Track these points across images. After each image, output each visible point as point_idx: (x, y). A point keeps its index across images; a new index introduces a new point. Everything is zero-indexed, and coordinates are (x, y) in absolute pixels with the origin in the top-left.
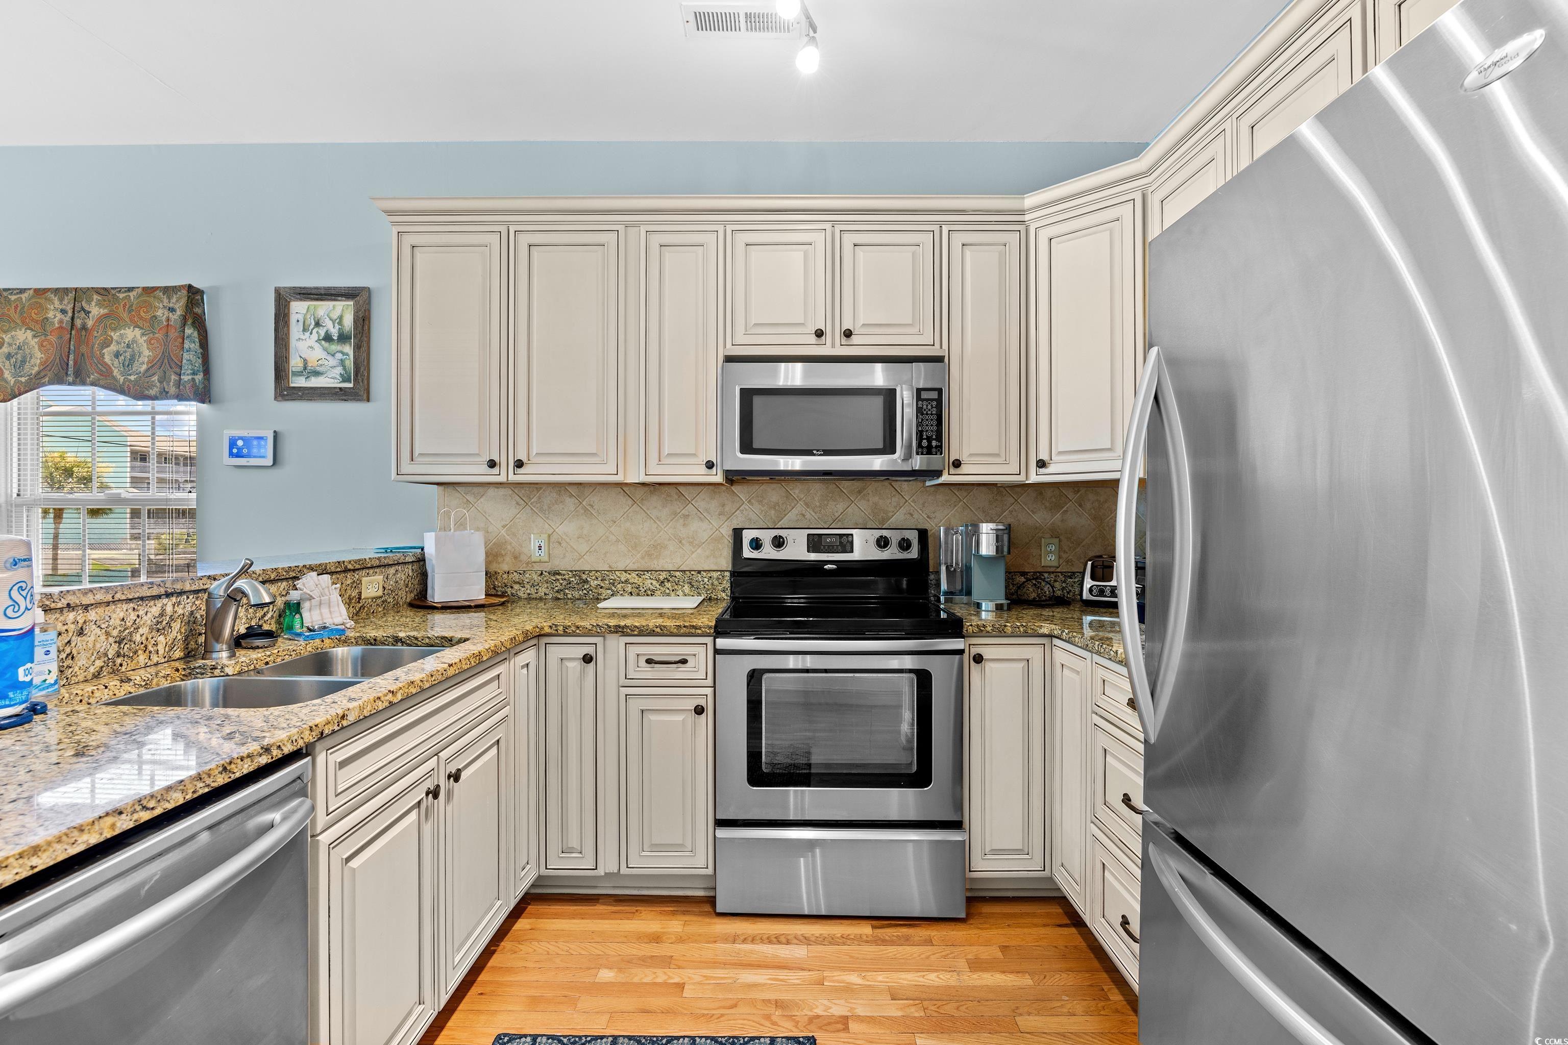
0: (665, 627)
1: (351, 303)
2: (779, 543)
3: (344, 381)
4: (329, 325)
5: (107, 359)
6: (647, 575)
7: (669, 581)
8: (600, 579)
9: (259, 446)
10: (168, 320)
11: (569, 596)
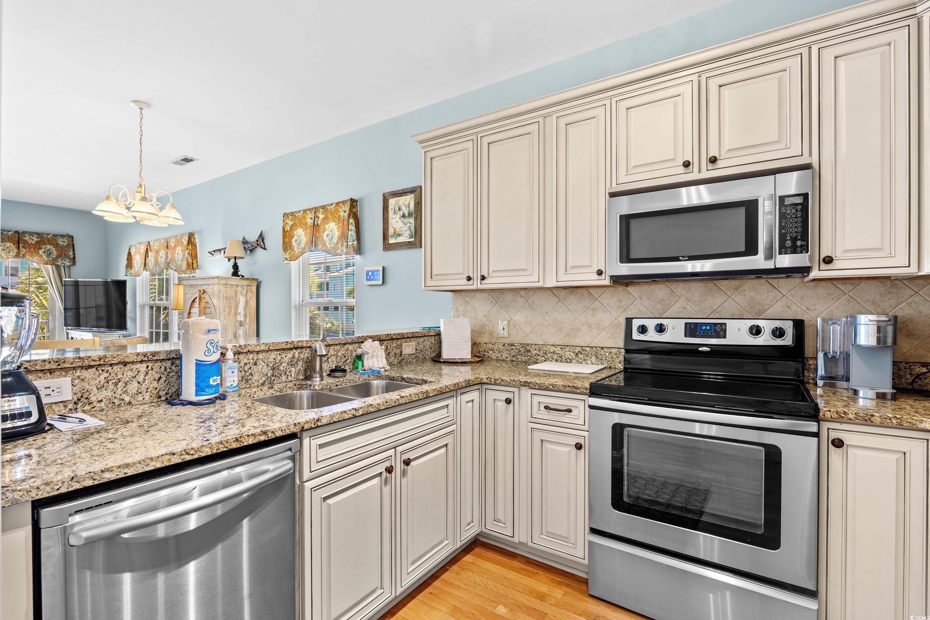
0: (555, 385)
1: (413, 195)
2: (660, 329)
3: (410, 238)
4: (404, 209)
5: (325, 238)
6: (567, 349)
7: (581, 353)
8: (537, 350)
9: (377, 275)
10: (344, 216)
11: (520, 360)
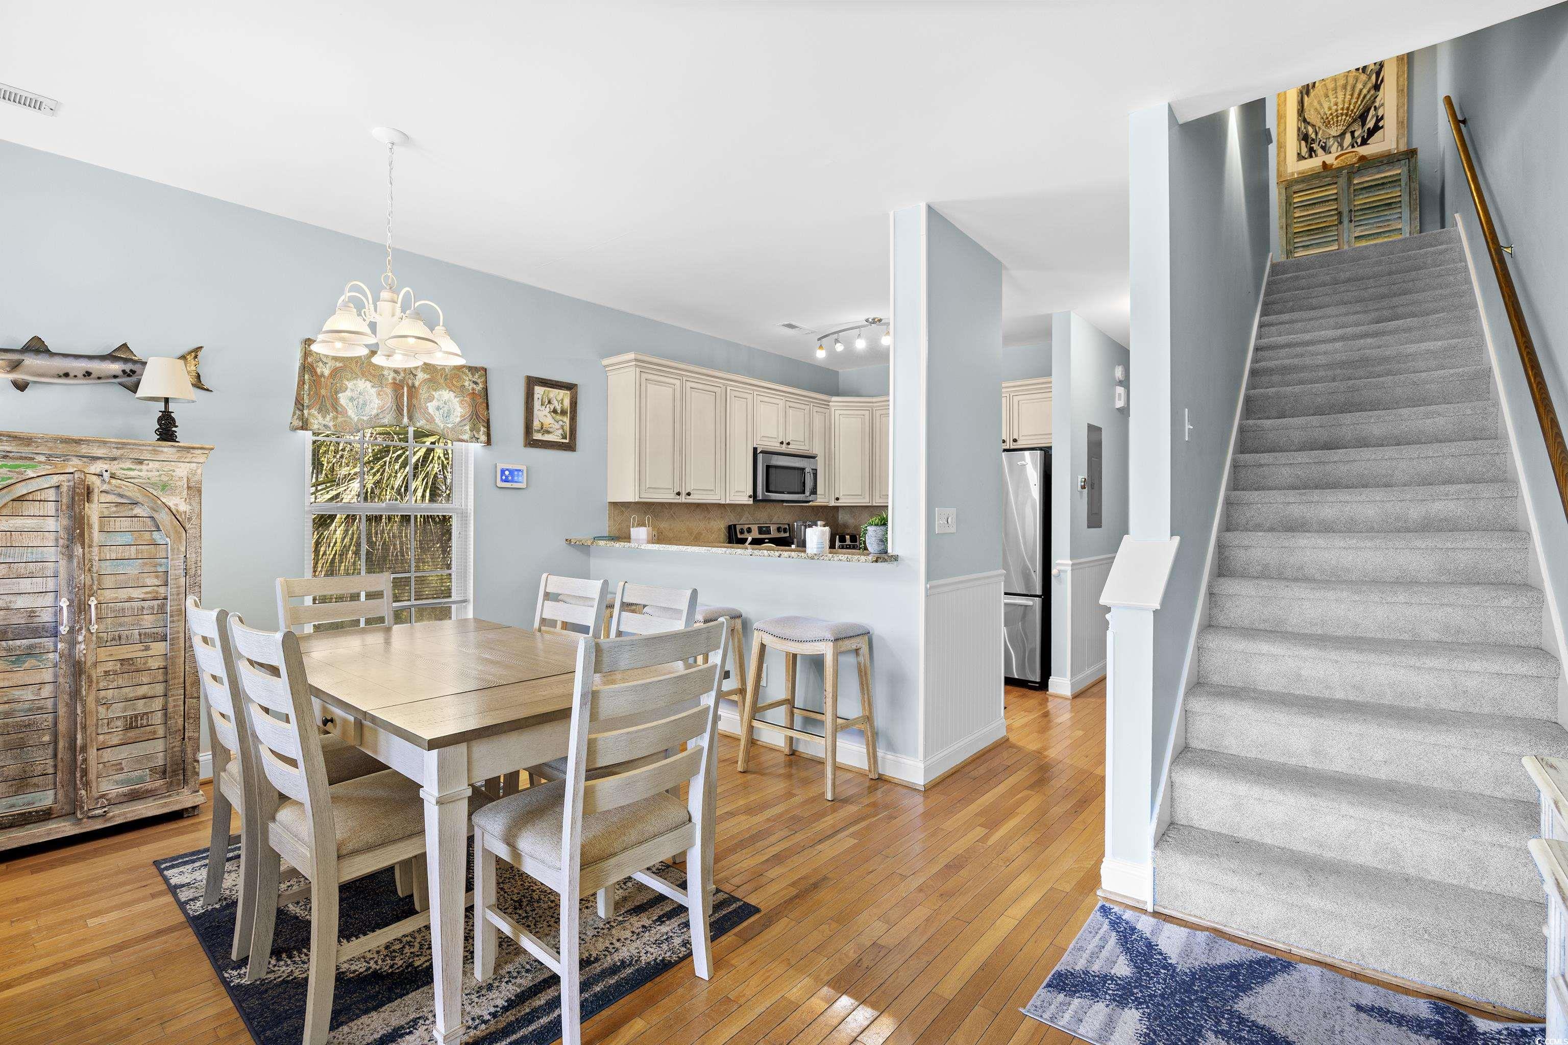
1: (568, 392)
3: (562, 438)
4: (556, 403)
5: (431, 410)
9: (518, 475)
10: (473, 389)
